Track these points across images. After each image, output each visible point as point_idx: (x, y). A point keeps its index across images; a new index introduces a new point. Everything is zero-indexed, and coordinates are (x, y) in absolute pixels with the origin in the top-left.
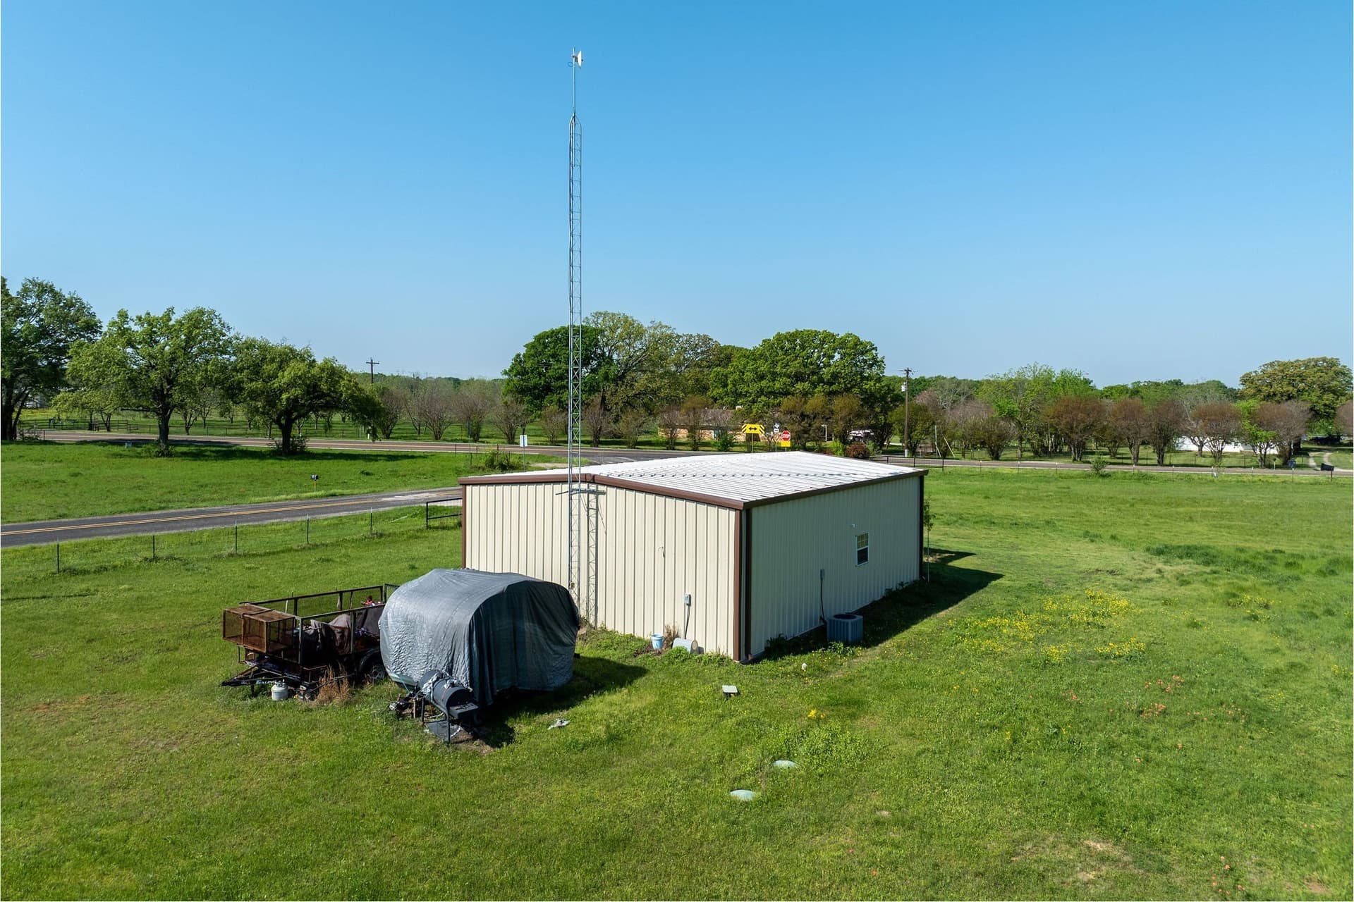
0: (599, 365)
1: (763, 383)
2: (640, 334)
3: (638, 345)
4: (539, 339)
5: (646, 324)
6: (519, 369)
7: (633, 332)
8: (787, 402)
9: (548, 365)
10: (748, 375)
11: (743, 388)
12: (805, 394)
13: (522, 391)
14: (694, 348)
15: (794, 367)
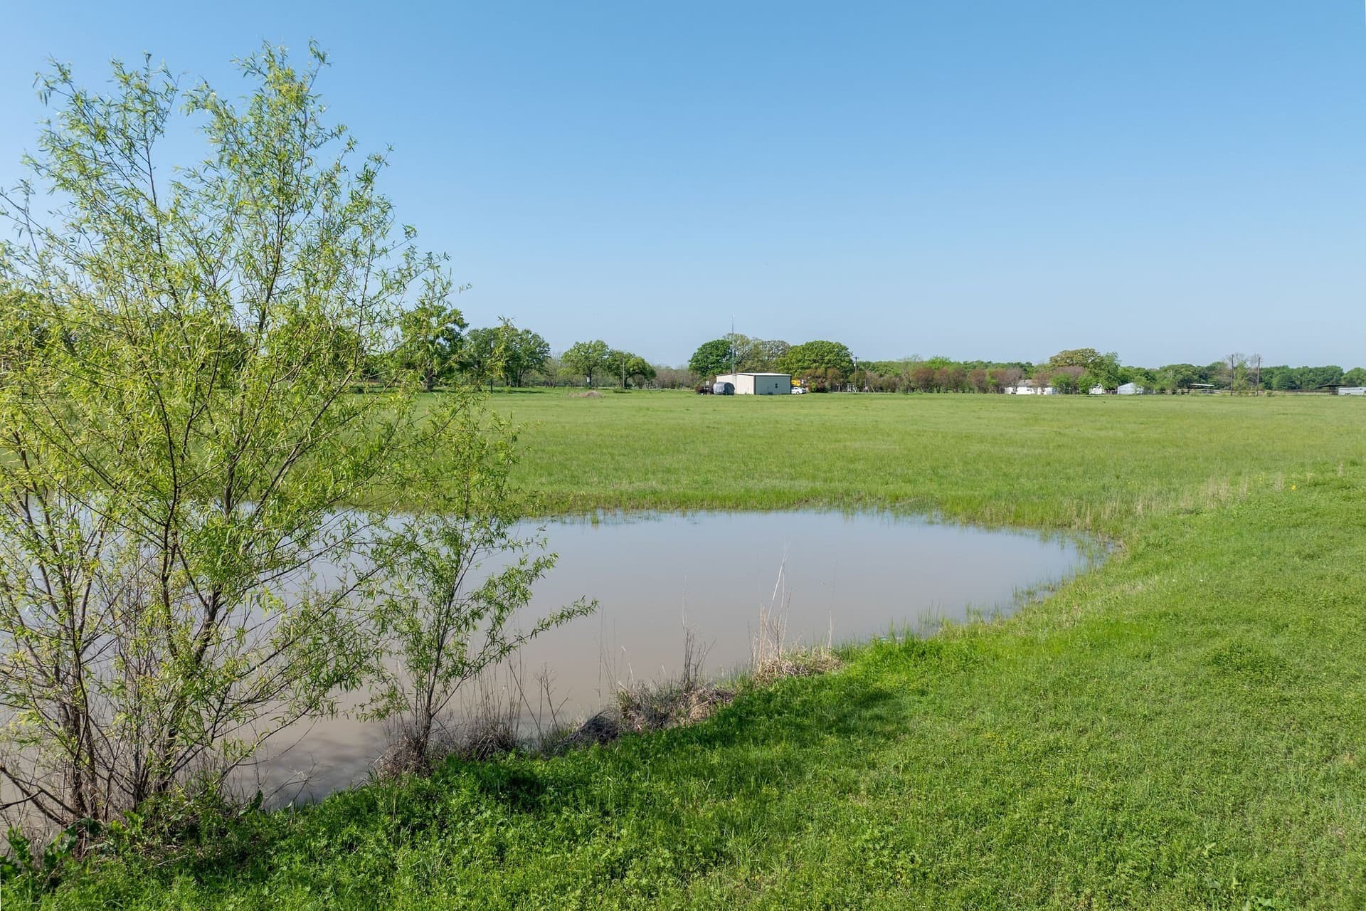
0: (730, 357)
1: (800, 364)
2: (748, 344)
3: (747, 348)
4: (704, 346)
5: (750, 339)
6: (695, 359)
7: (745, 343)
8: (808, 371)
9: (708, 358)
10: (793, 360)
11: (791, 366)
12: (816, 368)
13: (696, 369)
14: (777, 347)
15: (813, 356)
